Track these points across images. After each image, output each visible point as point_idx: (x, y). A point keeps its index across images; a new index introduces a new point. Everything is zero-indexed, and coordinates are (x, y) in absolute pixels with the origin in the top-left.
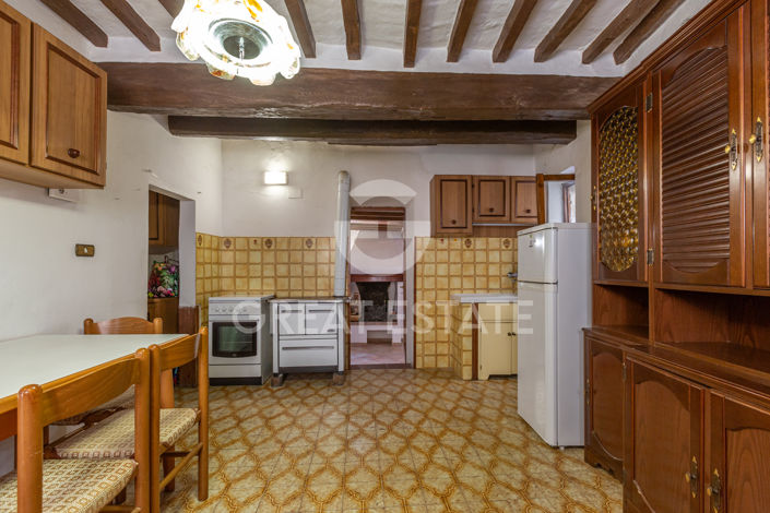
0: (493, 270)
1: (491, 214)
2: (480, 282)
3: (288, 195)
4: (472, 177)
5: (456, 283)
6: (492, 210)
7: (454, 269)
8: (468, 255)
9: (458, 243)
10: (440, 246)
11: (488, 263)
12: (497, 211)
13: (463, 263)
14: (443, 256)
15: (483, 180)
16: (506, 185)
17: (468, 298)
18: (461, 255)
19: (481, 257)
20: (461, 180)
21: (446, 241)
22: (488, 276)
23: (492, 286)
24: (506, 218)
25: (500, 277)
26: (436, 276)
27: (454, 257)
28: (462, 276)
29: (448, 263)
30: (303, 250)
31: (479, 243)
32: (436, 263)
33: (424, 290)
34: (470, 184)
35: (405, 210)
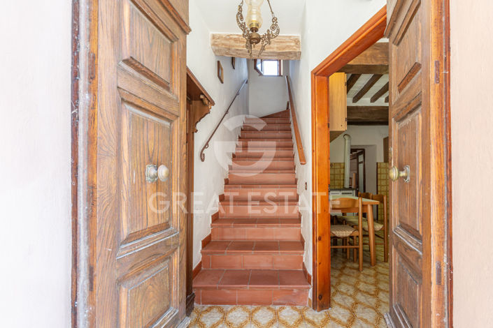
35: (364, 150)
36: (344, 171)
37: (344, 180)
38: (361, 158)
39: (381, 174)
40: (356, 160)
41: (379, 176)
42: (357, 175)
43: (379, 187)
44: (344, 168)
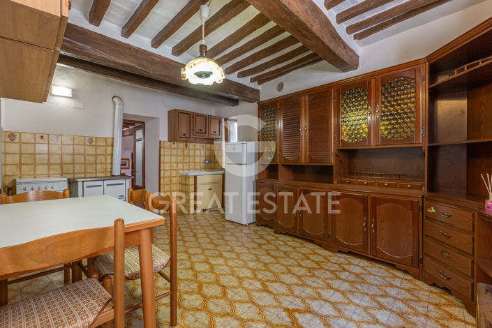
0: (197, 160)
1: (200, 132)
2: (192, 166)
3: (72, 106)
4: (193, 113)
5: (180, 166)
6: (201, 130)
7: (180, 159)
8: (186, 151)
9: (181, 145)
10: (173, 146)
11: (195, 156)
12: (203, 131)
13: (184, 156)
14: (174, 152)
15: (197, 115)
16: (207, 119)
17: (192, 173)
18: (183, 151)
19: (192, 153)
20: (188, 113)
21: (176, 144)
22: (195, 162)
23: (197, 167)
24: (207, 135)
25: (200, 163)
26: (171, 163)
27: (180, 152)
28: (183, 163)
29: (177, 155)
30: (85, 145)
31: (191, 146)
32: (171, 156)
33: (165, 170)
34: (192, 116)
35: (143, 123)
36: (112, 150)
37: (112, 164)
38: (139, 134)
39: (164, 155)
40: (132, 137)
41: (162, 157)
42: (133, 155)
43: (162, 172)
44: (112, 146)
